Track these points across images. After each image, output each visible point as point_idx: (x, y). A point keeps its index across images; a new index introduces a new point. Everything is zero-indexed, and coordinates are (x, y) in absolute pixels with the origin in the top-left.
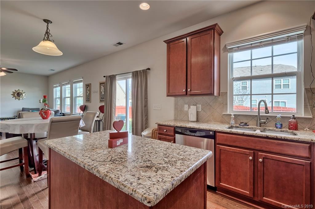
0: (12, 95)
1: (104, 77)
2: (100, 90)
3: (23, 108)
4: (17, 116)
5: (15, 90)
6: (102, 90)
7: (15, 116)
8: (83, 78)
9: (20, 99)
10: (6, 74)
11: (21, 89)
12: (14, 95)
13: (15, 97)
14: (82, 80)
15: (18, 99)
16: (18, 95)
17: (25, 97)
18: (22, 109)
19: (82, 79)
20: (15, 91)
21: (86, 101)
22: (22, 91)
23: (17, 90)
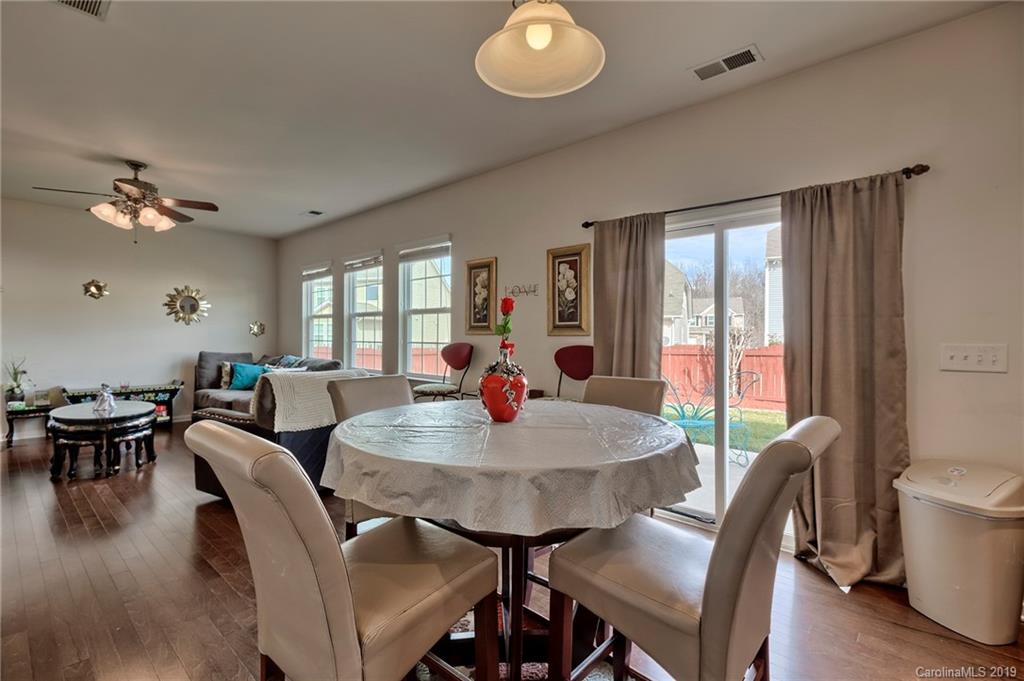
0: (166, 305)
1: (586, 225)
2: (554, 284)
3: (201, 354)
4: (182, 384)
5: (176, 290)
6: (562, 284)
7: (174, 382)
8: (450, 240)
9: (190, 320)
10: (174, 225)
11: (195, 285)
12: (170, 305)
13: (177, 313)
14: (447, 248)
15: (184, 319)
16: (183, 306)
17: (206, 314)
18: (197, 356)
19: (450, 244)
20: (175, 293)
21: (472, 328)
22: (198, 291)
23: (181, 288)
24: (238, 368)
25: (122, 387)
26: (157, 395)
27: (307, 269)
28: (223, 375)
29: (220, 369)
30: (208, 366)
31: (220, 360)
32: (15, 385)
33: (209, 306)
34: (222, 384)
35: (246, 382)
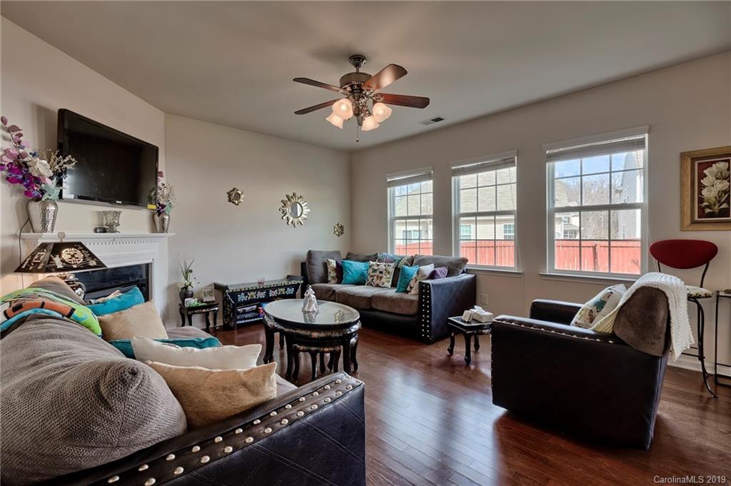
0: (281, 210)
3: (310, 252)
5: (287, 196)
11: (298, 192)
12: (284, 210)
16: (294, 211)
17: (307, 217)
18: (306, 253)
20: (287, 199)
22: (301, 198)
23: (291, 195)
24: (347, 265)
25: (259, 283)
26: (286, 290)
27: (390, 177)
28: (329, 270)
29: (325, 265)
30: (316, 263)
31: (324, 258)
32: (188, 284)
33: (309, 210)
34: (329, 279)
35: (356, 277)
